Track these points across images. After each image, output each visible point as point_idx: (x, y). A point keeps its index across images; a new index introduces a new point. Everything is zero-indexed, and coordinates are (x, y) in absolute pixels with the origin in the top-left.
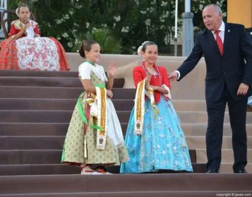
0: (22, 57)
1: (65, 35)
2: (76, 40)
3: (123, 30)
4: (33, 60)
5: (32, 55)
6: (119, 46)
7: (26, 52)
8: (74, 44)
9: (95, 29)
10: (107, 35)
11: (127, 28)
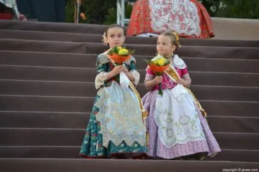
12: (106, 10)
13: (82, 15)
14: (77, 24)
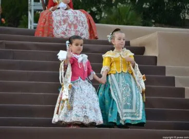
0: (58, 27)
1: (94, 9)
2: (103, 13)
3: (144, 6)
4: (66, 30)
5: (65, 25)
6: (140, 19)
7: (60, 22)
8: (101, 17)
9: (120, 4)
10: (130, 9)
11: (148, 4)
12: (21, 16)
13: (3, 20)
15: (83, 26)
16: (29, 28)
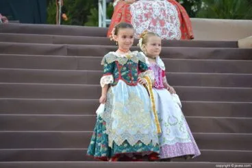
2: (203, 3)
4: (149, 28)
5: (148, 22)
12: (89, 10)
13: (64, 16)
14: (58, 25)
15: (172, 22)
16: (100, 26)
